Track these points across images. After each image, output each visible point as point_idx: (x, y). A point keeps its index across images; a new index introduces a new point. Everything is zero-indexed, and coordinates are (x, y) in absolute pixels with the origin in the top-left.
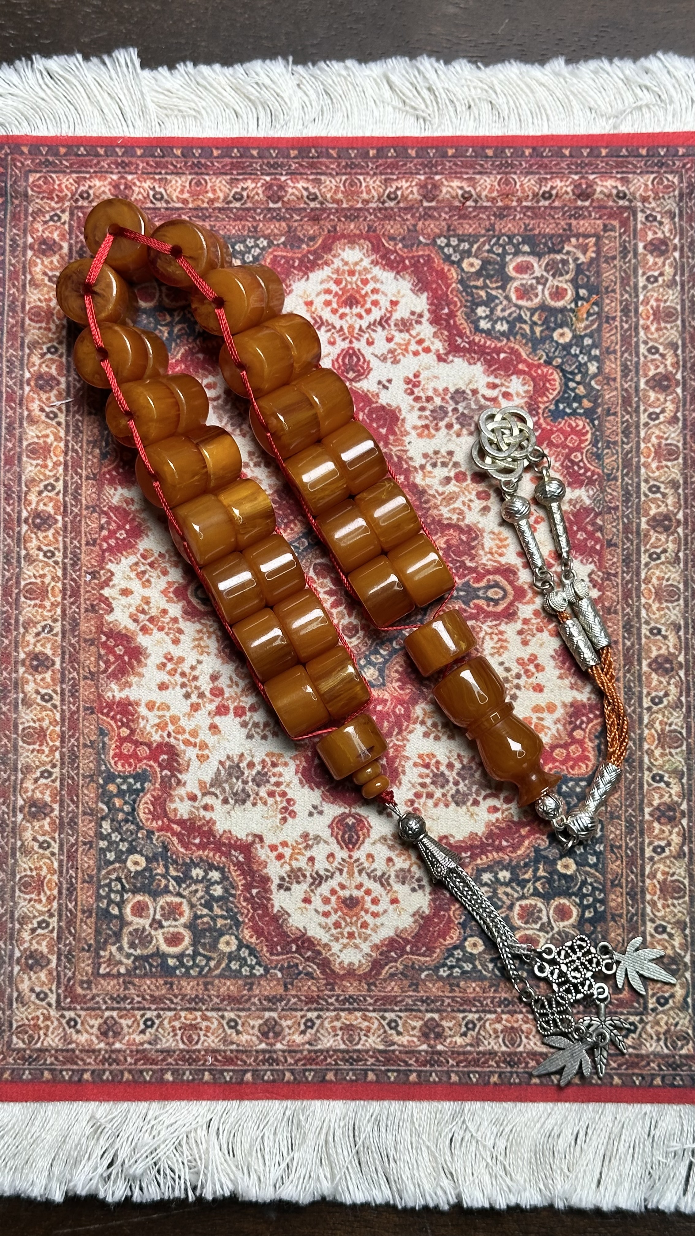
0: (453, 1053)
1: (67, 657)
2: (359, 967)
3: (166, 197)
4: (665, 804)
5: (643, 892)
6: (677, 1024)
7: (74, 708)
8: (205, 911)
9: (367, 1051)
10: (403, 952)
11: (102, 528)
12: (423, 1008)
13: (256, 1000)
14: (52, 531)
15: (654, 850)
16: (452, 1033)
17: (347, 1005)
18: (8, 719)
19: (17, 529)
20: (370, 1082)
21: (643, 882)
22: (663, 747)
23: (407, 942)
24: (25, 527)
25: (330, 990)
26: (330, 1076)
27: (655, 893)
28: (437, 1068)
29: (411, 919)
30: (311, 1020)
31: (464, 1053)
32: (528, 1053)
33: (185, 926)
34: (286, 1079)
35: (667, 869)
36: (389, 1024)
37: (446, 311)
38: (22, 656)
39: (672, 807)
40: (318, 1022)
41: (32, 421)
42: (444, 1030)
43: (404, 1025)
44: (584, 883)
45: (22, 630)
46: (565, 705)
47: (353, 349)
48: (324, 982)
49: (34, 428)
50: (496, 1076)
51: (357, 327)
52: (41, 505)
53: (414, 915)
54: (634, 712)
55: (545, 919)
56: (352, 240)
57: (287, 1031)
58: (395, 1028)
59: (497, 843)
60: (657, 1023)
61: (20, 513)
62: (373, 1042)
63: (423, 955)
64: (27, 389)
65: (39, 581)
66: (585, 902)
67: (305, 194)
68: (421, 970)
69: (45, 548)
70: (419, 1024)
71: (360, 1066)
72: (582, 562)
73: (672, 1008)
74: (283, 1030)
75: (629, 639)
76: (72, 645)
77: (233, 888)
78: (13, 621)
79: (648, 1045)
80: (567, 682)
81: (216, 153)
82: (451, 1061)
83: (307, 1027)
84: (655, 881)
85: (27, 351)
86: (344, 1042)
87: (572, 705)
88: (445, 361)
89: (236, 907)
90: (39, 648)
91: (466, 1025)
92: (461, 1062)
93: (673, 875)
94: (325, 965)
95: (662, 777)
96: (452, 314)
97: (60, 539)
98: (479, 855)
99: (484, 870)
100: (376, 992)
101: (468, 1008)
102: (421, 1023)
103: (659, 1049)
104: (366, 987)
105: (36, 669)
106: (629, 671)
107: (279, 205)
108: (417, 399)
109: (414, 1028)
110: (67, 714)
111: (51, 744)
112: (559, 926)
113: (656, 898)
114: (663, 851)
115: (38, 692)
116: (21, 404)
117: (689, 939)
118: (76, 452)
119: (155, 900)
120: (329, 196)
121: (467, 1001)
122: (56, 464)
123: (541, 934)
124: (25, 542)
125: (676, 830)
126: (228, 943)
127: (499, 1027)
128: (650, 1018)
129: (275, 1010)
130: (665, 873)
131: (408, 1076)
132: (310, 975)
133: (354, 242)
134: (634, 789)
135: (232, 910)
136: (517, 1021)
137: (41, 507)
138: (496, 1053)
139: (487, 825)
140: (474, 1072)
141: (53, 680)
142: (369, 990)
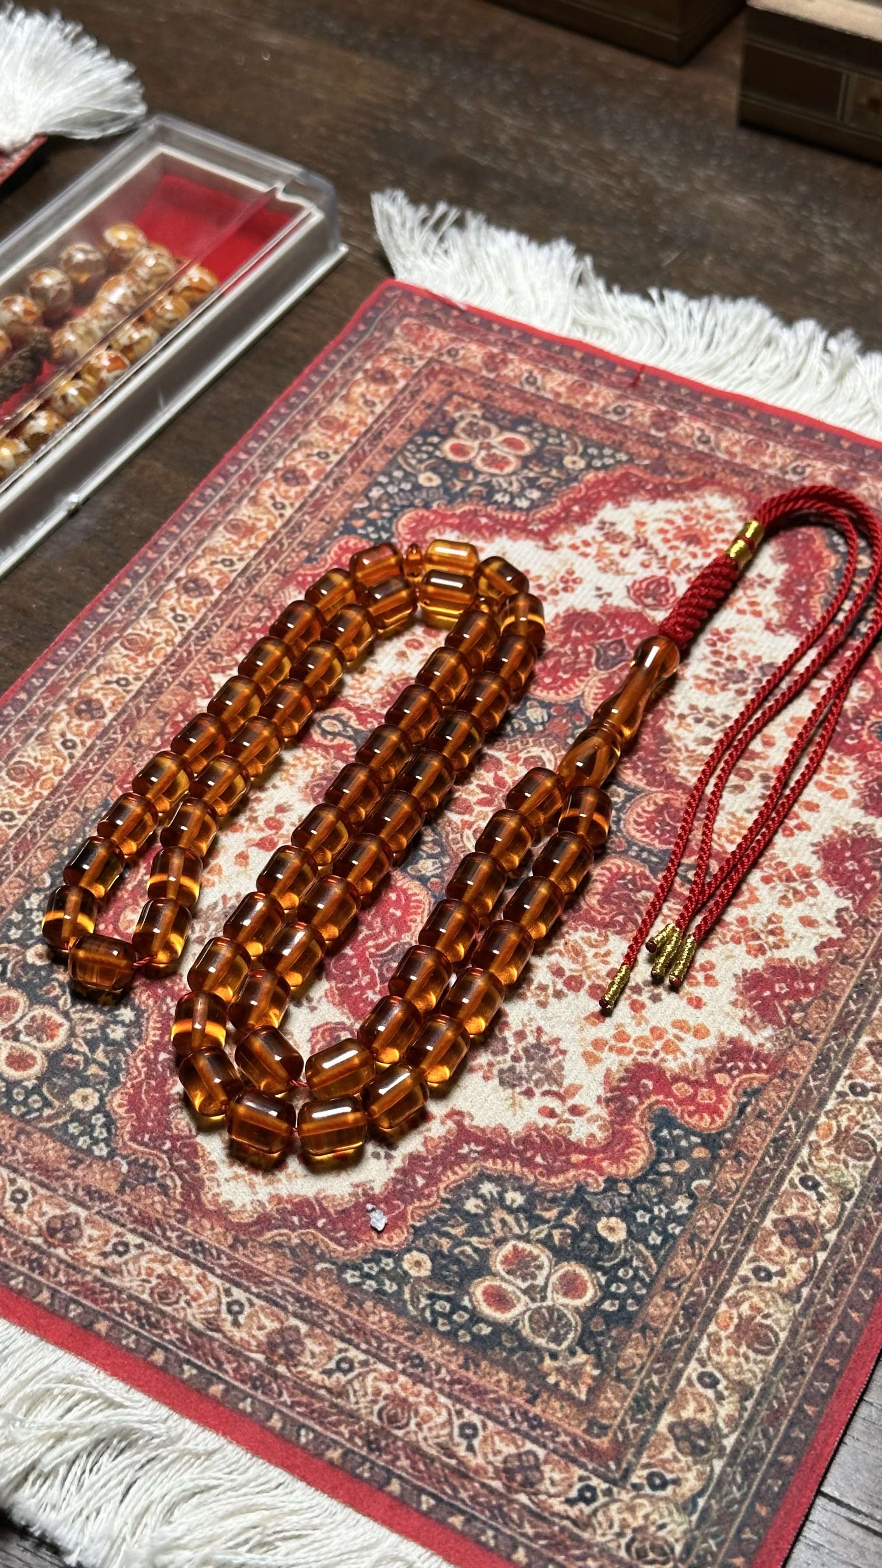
0: (296, 1385)
1: (124, 717)
2: (239, 1212)
3: (539, 383)
4: (805, 1220)
5: (710, 1316)
6: (662, 1527)
7: (91, 767)
8: (85, 1049)
9: (174, 1320)
10: (312, 1224)
11: (258, 619)
12: (290, 1308)
13: (70, 1183)
14: (200, 600)
15: (756, 1271)
16: (311, 1362)
17: (189, 1251)
18: (9, 745)
19: (162, 583)
20: (152, 1364)
21: (717, 1304)
22: (838, 1150)
23: (325, 1212)
24: (172, 585)
25: (179, 1221)
26: (102, 1326)
27: (726, 1327)
28: (259, 1395)
29: (350, 1190)
30: (126, 1245)
31: (313, 1395)
32: (407, 1444)
33: (46, 1053)
34: (38, 1299)
35: (762, 1305)
36: (229, 1305)
37: (803, 588)
38: (74, 694)
39: (812, 1229)
40: (133, 1252)
41: (254, 501)
42: (302, 1352)
43: (250, 1316)
44: (625, 1263)
45: (93, 671)
46: (722, 1038)
47: (667, 580)
48: (178, 1206)
49: (251, 509)
50: (340, 1451)
51: (684, 563)
52: (207, 574)
53: (357, 1186)
54: (816, 1087)
55: (540, 1281)
56: (727, 490)
57: (84, 1241)
58: (235, 1314)
59: (529, 1154)
60: (632, 1509)
61: (177, 571)
62: (194, 1316)
63: (338, 1242)
64: (270, 475)
65: (148, 636)
66: (613, 1288)
67: (698, 433)
68: (322, 1258)
69: (179, 611)
70: (271, 1325)
71: (154, 1335)
72: (837, 893)
73: (666, 1499)
74: (81, 1236)
75: (855, 1002)
76: (139, 710)
77: (139, 1039)
78: (89, 660)
79: (599, 1532)
80: (740, 1013)
81: (619, 369)
82: (285, 1397)
83: (115, 1251)
84: (734, 1312)
85: (295, 446)
86: (151, 1294)
87: (732, 1041)
88: (773, 631)
89: (127, 1062)
90: (99, 696)
91: (339, 1363)
92: (299, 1404)
93: (766, 1316)
94: (193, 1186)
95: (816, 1186)
96: (808, 594)
97: (203, 610)
98: (494, 1157)
99: (490, 1179)
100: (240, 1255)
101: (356, 1341)
102: (276, 1325)
103: (613, 1545)
104: (230, 1240)
105: (79, 712)
106: (835, 1038)
107: (661, 435)
108: (716, 653)
109: (261, 1328)
110: (79, 771)
111: (38, 789)
112: (556, 1299)
113: (723, 1334)
114: (769, 1276)
115: (63, 735)
116: (253, 484)
117: (746, 1415)
118: (282, 545)
119: (31, 1006)
120: (724, 444)
121: (359, 1329)
122: (251, 546)
123: (525, 1299)
124: (163, 597)
125: (803, 1260)
126: (85, 1098)
127: (386, 1389)
128: (625, 1496)
129: (88, 1208)
130: (753, 1308)
131: (210, 1383)
132: (164, 1190)
133: (729, 493)
134: (769, 1179)
135: (118, 1063)
136: (418, 1395)
137: (206, 575)
138: (359, 1419)
139: (529, 1127)
140: (309, 1429)
141: (90, 731)
142: (232, 1247)
